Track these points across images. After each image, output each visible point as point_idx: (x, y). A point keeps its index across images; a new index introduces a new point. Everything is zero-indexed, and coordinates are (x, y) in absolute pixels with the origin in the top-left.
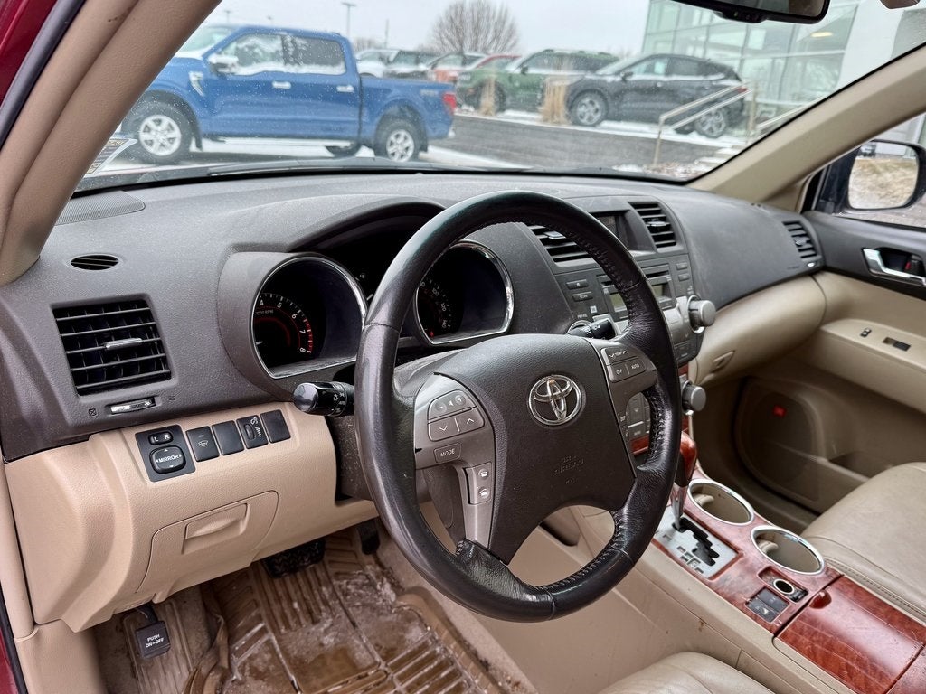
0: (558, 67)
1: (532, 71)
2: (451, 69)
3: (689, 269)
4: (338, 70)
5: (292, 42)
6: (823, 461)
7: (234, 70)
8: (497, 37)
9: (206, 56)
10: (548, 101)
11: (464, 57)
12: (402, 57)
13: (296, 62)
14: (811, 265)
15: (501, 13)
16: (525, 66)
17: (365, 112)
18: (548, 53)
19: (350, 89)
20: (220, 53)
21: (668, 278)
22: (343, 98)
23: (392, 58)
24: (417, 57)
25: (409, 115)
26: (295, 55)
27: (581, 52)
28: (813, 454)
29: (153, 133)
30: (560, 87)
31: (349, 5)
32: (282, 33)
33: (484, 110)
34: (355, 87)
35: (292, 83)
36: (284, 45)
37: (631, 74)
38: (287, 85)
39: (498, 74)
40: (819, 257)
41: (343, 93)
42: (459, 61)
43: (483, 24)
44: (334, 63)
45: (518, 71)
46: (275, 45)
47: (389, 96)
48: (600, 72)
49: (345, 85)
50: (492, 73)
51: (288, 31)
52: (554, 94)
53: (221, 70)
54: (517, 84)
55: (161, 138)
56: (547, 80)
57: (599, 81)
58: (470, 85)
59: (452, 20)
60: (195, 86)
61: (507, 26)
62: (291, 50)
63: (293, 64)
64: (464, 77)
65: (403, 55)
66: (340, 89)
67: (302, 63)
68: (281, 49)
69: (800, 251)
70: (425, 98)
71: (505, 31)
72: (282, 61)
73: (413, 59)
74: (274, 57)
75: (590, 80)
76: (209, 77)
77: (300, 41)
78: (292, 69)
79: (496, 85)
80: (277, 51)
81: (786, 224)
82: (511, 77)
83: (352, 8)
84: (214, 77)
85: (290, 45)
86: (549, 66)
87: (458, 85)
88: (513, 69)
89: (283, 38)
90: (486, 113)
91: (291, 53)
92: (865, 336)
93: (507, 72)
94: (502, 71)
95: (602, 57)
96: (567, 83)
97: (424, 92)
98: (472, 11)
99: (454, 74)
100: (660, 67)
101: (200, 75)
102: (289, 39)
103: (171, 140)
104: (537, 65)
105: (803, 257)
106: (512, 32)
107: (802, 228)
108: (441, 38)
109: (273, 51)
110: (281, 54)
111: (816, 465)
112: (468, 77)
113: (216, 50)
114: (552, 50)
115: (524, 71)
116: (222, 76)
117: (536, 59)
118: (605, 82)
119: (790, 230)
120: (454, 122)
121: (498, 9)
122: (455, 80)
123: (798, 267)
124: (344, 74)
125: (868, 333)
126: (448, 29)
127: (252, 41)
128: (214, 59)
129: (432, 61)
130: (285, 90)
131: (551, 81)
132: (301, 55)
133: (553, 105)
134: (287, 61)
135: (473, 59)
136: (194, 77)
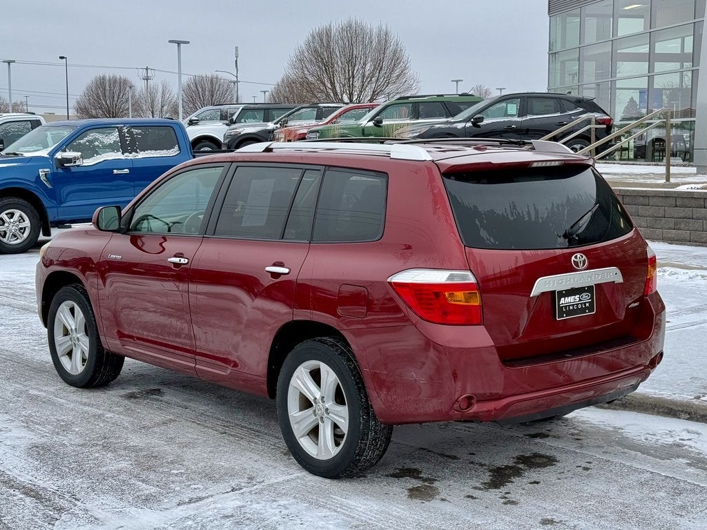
1: (385, 123)
4: (173, 150)
5: (129, 132)
7: (78, 163)
9: (52, 153)
13: (133, 150)
16: (380, 116)
20: (64, 150)
26: (132, 144)
29: (6, 225)
32: (119, 126)
35: (130, 169)
36: (121, 135)
37: (481, 119)
38: (126, 171)
44: (169, 146)
45: (371, 124)
46: (114, 137)
51: (124, 123)
53: (66, 164)
55: (13, 229)
60: (43, 178)
62: (128, 139)
63: (130, 151)
67: (140, 150)
68: (118, 139)
72: (120, 150)
74: (112, 147)
76: (55, 171)
77: (135, 131)
78: (131, 156)
80: (115, 143)
84: (60, 171)
85: (127, 135)
88: (367, 120)
89: (120, 131)
91: (128, 142)
93: (359, 125)
94: (354, 125)
100: (513, 108)
101: (47, 169)
102: (125, 129)
103: (22, 230)
109: (112, 142)
110: (119, 144)
113: (61, 148)
115: (378, 124)
116: (68, 169)
117: (389, 108)
124: (178, 155)
127: (92, 136)
128: (59, 155)
132: (137, 143)
134: (124, 150)
136: (42, 172)
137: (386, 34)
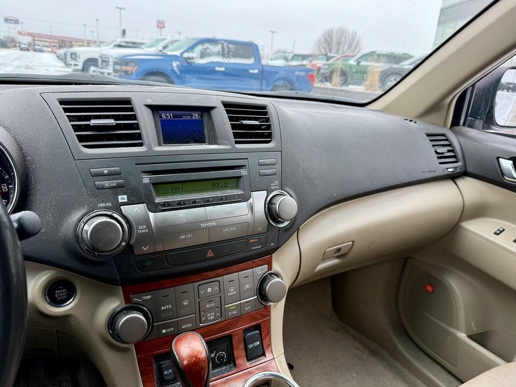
0: (377, 61)
1: (363, 63)
2: (320, 63)
3: (278, 166)
4: (251, 61)
5: (227, 46)
6: (463, 336)
7: (194, 61)
8: (350, 47)
9: (182, 54)
10: (369, 79)
11: (328, 56)
12: (296, 58)
13: (228, 57)
14: (451, 170)
15: (352, 34)
16: (359, 60)
17: (264, 82)
18: (372, 53)
19: (256, 71)
20: (189, 52)
21: (243, 172)
22: (253, 76)
23: (290, 58)
24: (304, 57)
25: (288, 85)
26: (228, 53)
27: (392, 53)
28: (454, 328)
30: (376, 72)
31: (273, 32)
32: (223, 42)
33: (333, 83)
34: (259, 71)
35: (225, 68)
36: (223, 48)
38: (223, 69)
39: (343, 64)
40: (460, 164)
41: (252, 74)
42: (325, 59)
43: (343, 40)
44: (248, 57)
45: (355, 63)
46: (218, 48)
47: (276, 75)
48: (402, 64)
49: (254, 69)
50: (340, 65)
51: (226, 41)
52: (373, 75)
53: (189, 61)
54: (354, 70)
56: (370, 68)
57: (400, 68)
58: (327, 71)
59: (326, 39)
60: (175, 69)
61: (356, 41)
62: (226, 50)
63: (227, 58)
64: (325, 67)
65: (296, 57)
66: (251, 71)
67: (232, 58)
68: (221, 50)
69: (439, 158)
70: (298, 76)
71: (354, 43)
72: (221, 56)
73: (301, 58)
74: (218, 54)
75: (395, 68)
76: (183, 64)
77: (231, 46)
78: (226, 61)
79: (341, 71)
80: (219, 52)
81: (428, 135)
82: (351, 67)
83: (275, 34)
84: (185, 64)
85: (226, 48)
86: (372, 61)
87: (322, 71)
88: (352, 62)
89: (222, 44)
90: (334, 85)
91: (226, 52)
92: (498, 234)
93: (348, 64)
94: (346, 63)
95: (404, 56)
96: (382, 69)
97: (297, 73)
98: (337, 33)
99: (320, 65)
101: (178, 63)
102: (225, 45)
104: (366, 60)
105: (440, 163)
106: (358, 44)
107: (447, 140)
108: (320, 48)
109: (217, 51)
110: (221, 53)
111: (456, 338)
112: (327, 67)
113: (187, 50)
114: (375, 52)
115: (358, 63)
116: (190, 63)
117: (365, 57)
118: (404, 69)
119: (431, 140)
120: (314, 90)
121: (351, 32)
122: (319, 69)
123: (435, 171)
124: (253, 63)
125: (501, 232)
126: (323, 43)
127: (206, 46)
128: (186, 55)
129: (310, 59)
130: (223, 71)
131: (372, 68)
132: (231, 54)
133: (372, 82)
134: (224, 56)
135: (333, 57)
136: (175, 64)
137: (356, 34)
